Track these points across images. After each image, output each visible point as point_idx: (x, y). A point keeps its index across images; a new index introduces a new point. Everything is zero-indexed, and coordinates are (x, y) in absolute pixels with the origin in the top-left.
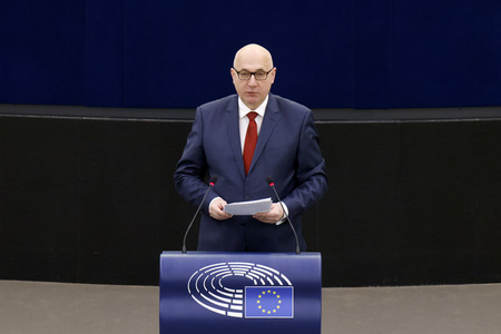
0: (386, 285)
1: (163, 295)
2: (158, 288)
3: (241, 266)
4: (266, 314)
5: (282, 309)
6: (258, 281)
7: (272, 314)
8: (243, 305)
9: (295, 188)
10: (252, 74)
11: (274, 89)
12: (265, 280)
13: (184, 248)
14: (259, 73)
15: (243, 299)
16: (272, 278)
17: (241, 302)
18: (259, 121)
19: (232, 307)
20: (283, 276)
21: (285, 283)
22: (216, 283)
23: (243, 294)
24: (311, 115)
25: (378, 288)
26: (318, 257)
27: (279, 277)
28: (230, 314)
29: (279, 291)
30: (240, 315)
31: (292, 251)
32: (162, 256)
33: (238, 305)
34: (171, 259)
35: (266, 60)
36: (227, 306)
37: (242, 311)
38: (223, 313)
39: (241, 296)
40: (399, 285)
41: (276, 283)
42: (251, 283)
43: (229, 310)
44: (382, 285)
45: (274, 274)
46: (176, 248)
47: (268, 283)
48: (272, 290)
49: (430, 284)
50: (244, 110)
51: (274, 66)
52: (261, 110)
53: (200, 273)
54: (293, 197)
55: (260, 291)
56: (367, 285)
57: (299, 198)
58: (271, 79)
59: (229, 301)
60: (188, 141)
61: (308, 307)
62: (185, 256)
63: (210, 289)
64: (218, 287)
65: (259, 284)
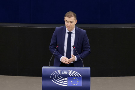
0: (109, 76)
1: (43, 79)
2: (42, 77)
4: (74, 85)
6: (72, 75)
7: (76, 85)
8: (67, 82)
12: (74, 75)
13: (49, 65)
15: (67, 81)
19: (64, 83)
20: (79, 74)
21: (80, 76)
22: (59, 76)
23: (67, 79)
25: (107, 77)
26: (89, 68)
28: (63, 85)
29: (78, 78)
30: (66, 85)
32: (43, 68)
34: (45, 69)
36: (62, 83)
38: (61, 85)
39: (66, 80)
40: (113, 76)
41: (77, 76)
42: (70, 76)
43: (63, 84)
45: (76, 73)
46: (47, 65)
47: (74, 76)
48: (76, 78)
49: (122, 76)
53: (54, 73)
55: (72, 78)
56: (103, 77)
59: (63, 81)
61: (86, 83)
62: (49, 68)
63: (57, 78)
64: (59, 77)
65: (72, 76)
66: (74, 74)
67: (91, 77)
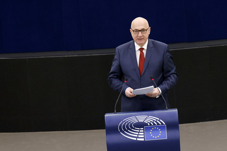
0: (208, 121)
1: (108, 133)
2: (105, 130)
3: (142, 118)
5: (161, 135)
6: (150, 123)
7: (157, 138)
8: (144, 135)
9: (163, 81)
10: (139, 31)
11: (150, 37)
13: (115, 111)
14: (143, 30)
15: (144, 132)
16: (156, 122)
17: (143, 134)
18: (144, 52)
19: (139, 136)
20: (161, 120)
21: (162, 124)
22: (131, 126)
23: (143, 130)
24: (168, 47)
25: (205, 123)
26: (176, 111)
27: (159, 121)
28: (138, 139)
29: (160, 128)
30: (143, 140)
31: (164, 109)
32: (105, 115)
33: (141, 135)
34: (109, 117)
35: (145, 24)
36: (137, 136)
37: (144, 138)
38: (135, 139)
39: (143, 131)
40: (214, 120)
41: (158, 124)
43: (138, 137)
44: (206, 121)
45: (157, 120)
46: (112, 112)
47: (154, 124)
48: (157, 127)
50: (137, 47)
51: (150, 26)
52: (145, 47)
53: (123, 122)
54: (163, 85)
55: (151, 128)
56: (199, 122)
57: (166, 85)
58: (148, 32)
59: (138, 133)
60: (113, 64)
61: (173, 133)
62: (116, 115)
63: (128, 129)
64: (132, 128)
65: (151, 125)
66: (154, 121)
67: (180, 124)
